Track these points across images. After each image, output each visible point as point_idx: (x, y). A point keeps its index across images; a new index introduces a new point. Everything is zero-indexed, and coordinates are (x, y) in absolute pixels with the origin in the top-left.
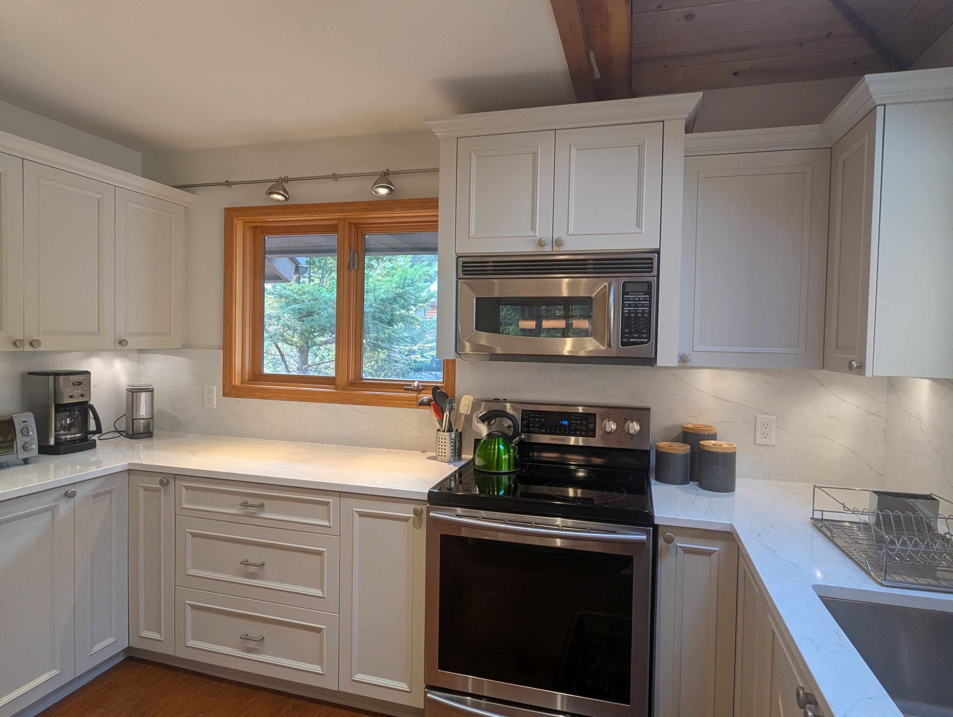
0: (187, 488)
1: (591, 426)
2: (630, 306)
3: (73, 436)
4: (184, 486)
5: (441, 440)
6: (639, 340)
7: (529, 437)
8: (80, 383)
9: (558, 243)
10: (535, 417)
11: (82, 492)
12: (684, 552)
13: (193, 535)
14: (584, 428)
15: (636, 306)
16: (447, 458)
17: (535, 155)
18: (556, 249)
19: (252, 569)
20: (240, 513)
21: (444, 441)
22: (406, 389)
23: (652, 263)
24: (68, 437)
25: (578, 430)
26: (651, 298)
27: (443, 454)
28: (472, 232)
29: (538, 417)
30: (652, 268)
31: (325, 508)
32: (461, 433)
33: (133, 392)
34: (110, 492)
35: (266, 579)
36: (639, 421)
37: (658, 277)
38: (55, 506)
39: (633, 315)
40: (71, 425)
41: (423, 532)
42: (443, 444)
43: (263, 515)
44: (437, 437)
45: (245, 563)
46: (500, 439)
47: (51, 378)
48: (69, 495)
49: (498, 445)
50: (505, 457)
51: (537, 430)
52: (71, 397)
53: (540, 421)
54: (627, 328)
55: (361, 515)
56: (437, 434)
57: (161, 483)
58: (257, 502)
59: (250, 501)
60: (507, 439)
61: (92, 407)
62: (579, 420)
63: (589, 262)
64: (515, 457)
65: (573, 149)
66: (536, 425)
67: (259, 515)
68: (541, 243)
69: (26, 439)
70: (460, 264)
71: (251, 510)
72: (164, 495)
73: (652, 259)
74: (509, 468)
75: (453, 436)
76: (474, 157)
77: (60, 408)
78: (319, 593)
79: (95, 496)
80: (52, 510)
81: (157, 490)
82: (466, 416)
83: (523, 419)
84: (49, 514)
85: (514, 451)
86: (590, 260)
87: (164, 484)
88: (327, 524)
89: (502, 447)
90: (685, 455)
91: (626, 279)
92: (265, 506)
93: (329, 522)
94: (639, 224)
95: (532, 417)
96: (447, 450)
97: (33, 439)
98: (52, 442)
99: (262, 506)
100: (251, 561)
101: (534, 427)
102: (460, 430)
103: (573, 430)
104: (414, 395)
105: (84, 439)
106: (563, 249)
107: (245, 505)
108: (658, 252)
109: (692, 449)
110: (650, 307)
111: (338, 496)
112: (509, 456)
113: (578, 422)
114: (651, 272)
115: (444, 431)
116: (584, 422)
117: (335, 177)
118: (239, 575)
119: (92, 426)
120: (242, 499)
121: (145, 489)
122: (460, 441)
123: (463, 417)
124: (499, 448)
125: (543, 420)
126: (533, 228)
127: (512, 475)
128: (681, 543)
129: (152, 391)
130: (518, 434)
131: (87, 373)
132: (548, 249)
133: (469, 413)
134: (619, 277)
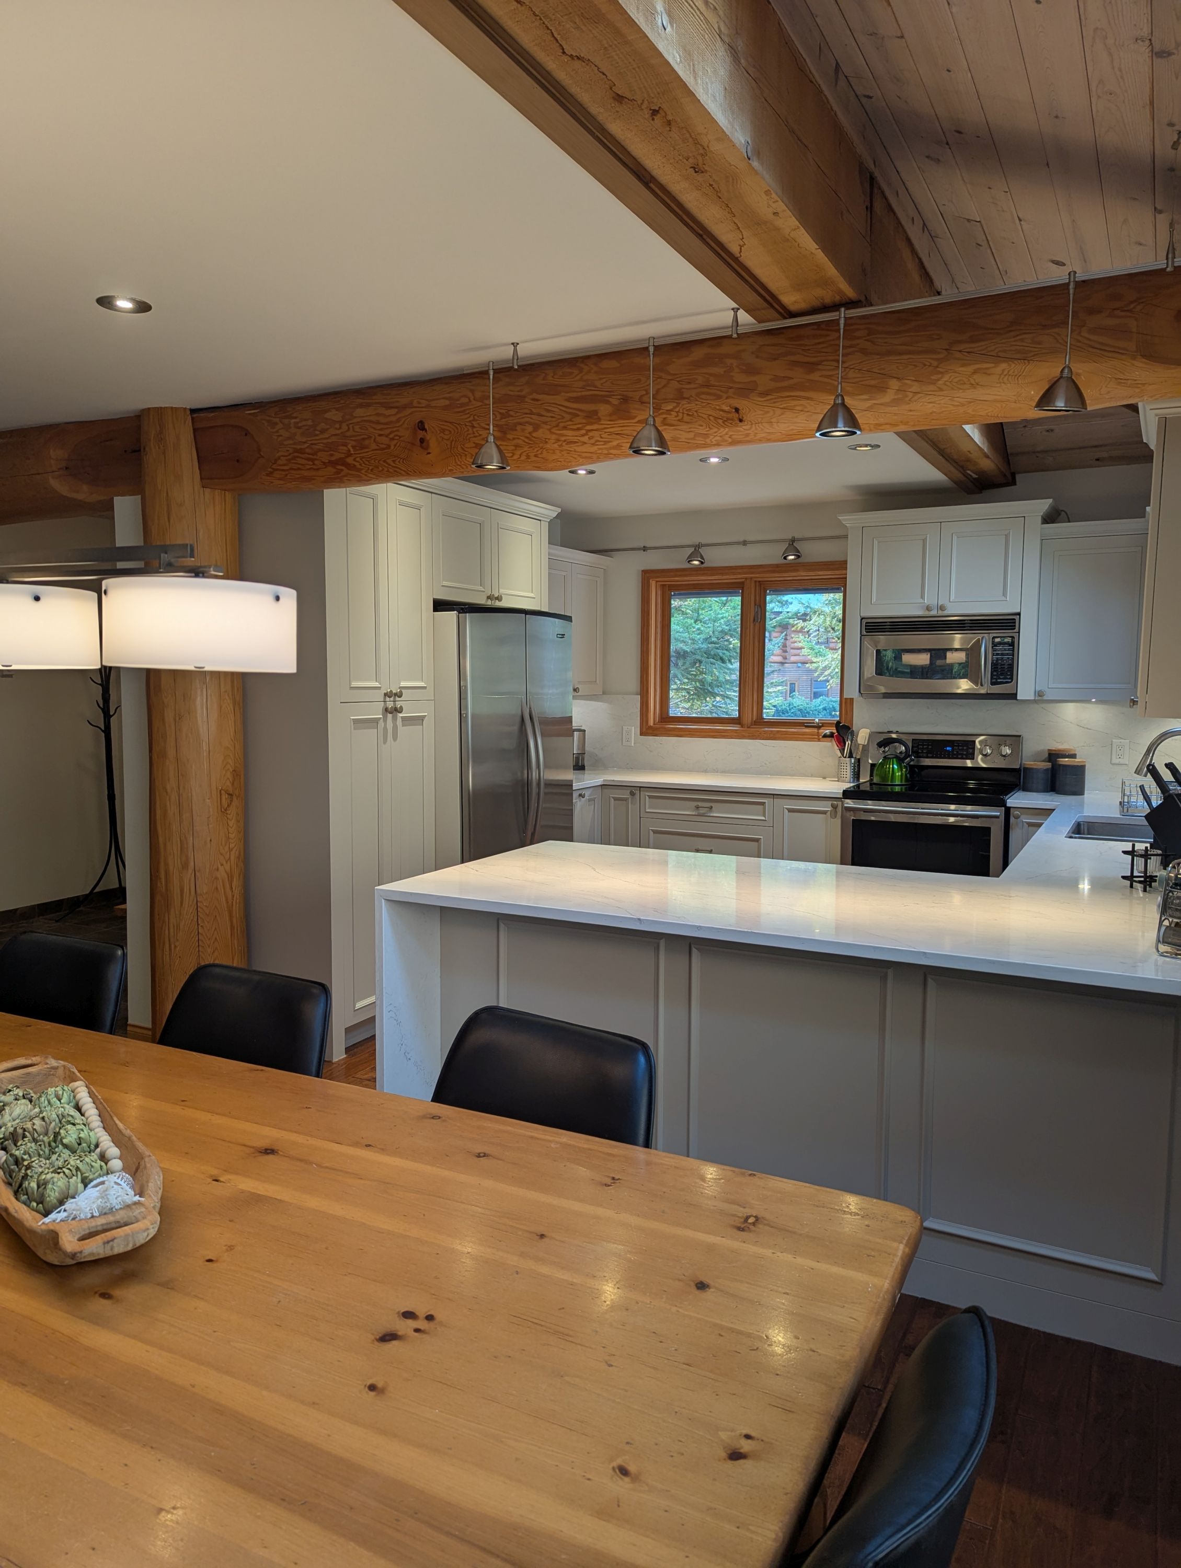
0: (650, 797)
1: (971, 751)
2: (998, 654)
4: (648, 796)
5: (842, 765)
6: (1005, 681)
7: (918, 761)
9: (942, 608)
10: (923, 745)
11: (586, 795)
12: (1029, 826)
13: (655, 832)
14: (965, 753)
15: (1002, 654)
16: (847, 780)
17: (924, 541)
18: (940, 613)
20: (694, 813)
21: (845, 765)
22: (807, 727)
23: (1015, 623)
25: (960, 754)
26: (1014, 648)
27: (845, 776)
28: (874, 600)
29: (926, 745)
30: (1015, 626)
31: (762, 807)
32: (859, 760)
34: (594, 800)
36: (1010, 746)
37: (1019, 632)
38: (576, 802)
39: (1000, 662)
41: (838, 822)
42: (845, 768)
43: (712, 815)
44: (840, 763)
46: (895, 760)
48: (582, 796)
49: (893, 765)
50: (898, 774)
51: (925, 755)
53: (928, 748)
54: (995, 671)
55: (790, 811)
56: (839, 760)
57: (630, 793)
58: (708, 805)
59: (702, 804)
60: (900, 760)
62: (961, 746)
63: (966, 622)
64: (906, 775)
65: (955, 537)
66: (925, 751)
67: (709, 815)
68: (928, 608)
70: (864, 624)
71: (703, 811)
72: (631, 803)
73: (1014, 619)
74: (901, 781)
75: (853, 760)
76: (876, 542)
79: (589, 800)
81: (626, 800)
82: (864, 745)
83: (912, 747)
85: (906, 771)
86: (967, 620)
87: (633, 794)
88: (763, 818)
89: (895, 767)
90: (1047, 770)
91: (995, 635)
92: (713, 808)
93: (765, 817)
94: (1004, 594)
95: (921, 745)
96: (848, 772)
99: (711, 807)
101: (922, 753)
102: (858, 757)
103: (955, 755)
104: (815, 730)
106: (946, 613)
107: (698, 808)
108: (1019, 614)
109: (1053, 766)
110: (1013, 655)
112: (902, 773)
113: (960, 748)
114: (1014, 629)
115: (846, 757)
116: (965, 748)
117: (745, 543)
120: (696, 803)
121: (615, 799)
122: (859, 765)
123: (861, 747)
124: (893, 767)
125: (930, 747)
126: (922, 597)
127: (904, 787)
128: (1026, 819)
129: (583, 730)
130: (909, 756)
132: (934, 613)
133: (866, 744)
134: (989, 633)
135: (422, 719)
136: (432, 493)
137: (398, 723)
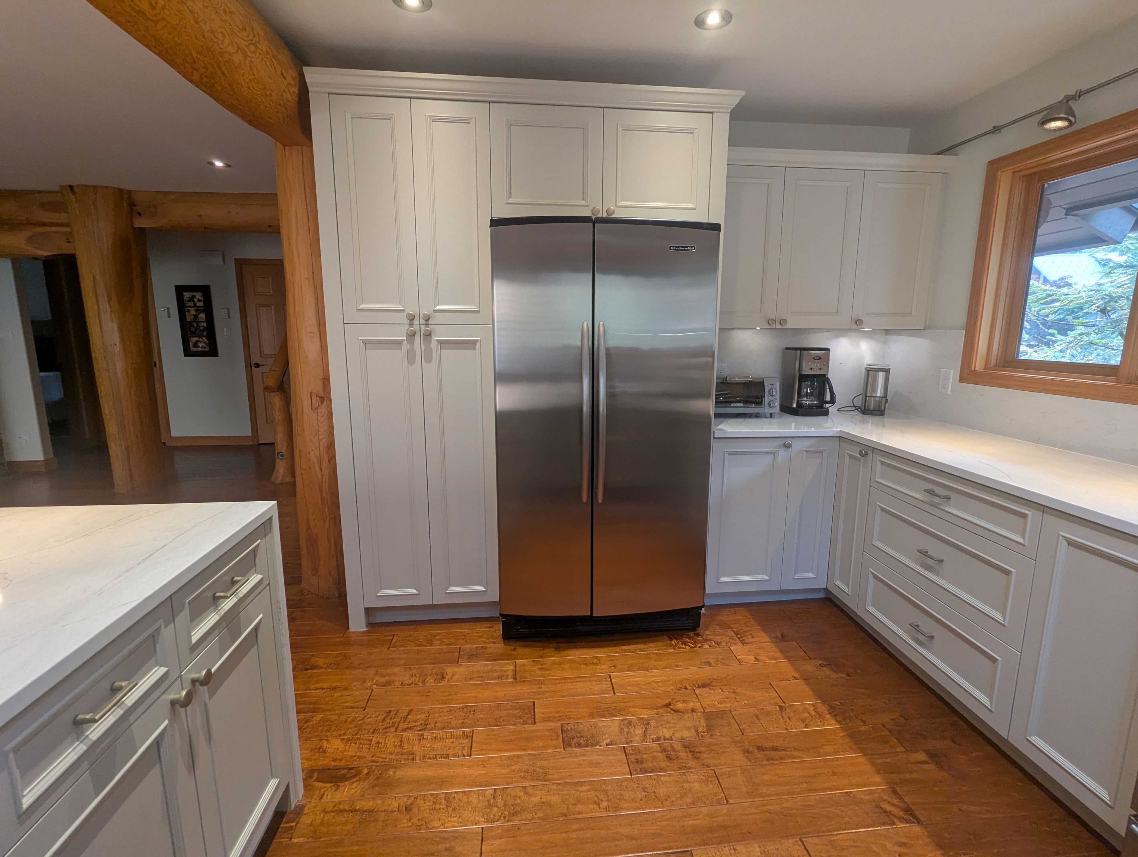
0: (882, 463)
3: (811, 402)
4: (880, 460)
8: (820, 358)
11: (797, 446)
13: (882, 509)
19: (930, 562)
20: (925, 499)
24: (808, 402)
31: (1022, 520)
33: (868, 371)
34: (821, 452)
35: (942, 578)
38: (776, 452)
40: (811, 394)
43: (947, 509)
45: (925, 554)
47: (799, 352)
48: (787, 446)
52: (811, 369)
55: (1070, 543)
57: (860, 453)
58: (944, 492)
59: (937, 490)
61: (828, 380)
67: (943, 507)
69: (771, 398)
71: (937, 500)
72: (863, 466)
77: (803, 378)
78: (999, 617)
79: (808, 452)
80: (773, 453)
81: (858, 460)
84: (771, 456)
87: (864, 454)
88: (1021, 540)
92: (951, 500)
93: (1024, 538)
97: (776, 399)
98: (795, 406)
99: (948, 498)
100: (930, 553)
105: (820, 406)
107: (931, 492)
111: (1040, 511)
118: (917, 563)
119: (828, 398)
120: (930, 486)
121: (850, 456)
129: (887, 371)
131: (827, 350)
135: (475, 342)
136: (489, 102)
137: (432, 346)
